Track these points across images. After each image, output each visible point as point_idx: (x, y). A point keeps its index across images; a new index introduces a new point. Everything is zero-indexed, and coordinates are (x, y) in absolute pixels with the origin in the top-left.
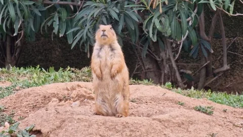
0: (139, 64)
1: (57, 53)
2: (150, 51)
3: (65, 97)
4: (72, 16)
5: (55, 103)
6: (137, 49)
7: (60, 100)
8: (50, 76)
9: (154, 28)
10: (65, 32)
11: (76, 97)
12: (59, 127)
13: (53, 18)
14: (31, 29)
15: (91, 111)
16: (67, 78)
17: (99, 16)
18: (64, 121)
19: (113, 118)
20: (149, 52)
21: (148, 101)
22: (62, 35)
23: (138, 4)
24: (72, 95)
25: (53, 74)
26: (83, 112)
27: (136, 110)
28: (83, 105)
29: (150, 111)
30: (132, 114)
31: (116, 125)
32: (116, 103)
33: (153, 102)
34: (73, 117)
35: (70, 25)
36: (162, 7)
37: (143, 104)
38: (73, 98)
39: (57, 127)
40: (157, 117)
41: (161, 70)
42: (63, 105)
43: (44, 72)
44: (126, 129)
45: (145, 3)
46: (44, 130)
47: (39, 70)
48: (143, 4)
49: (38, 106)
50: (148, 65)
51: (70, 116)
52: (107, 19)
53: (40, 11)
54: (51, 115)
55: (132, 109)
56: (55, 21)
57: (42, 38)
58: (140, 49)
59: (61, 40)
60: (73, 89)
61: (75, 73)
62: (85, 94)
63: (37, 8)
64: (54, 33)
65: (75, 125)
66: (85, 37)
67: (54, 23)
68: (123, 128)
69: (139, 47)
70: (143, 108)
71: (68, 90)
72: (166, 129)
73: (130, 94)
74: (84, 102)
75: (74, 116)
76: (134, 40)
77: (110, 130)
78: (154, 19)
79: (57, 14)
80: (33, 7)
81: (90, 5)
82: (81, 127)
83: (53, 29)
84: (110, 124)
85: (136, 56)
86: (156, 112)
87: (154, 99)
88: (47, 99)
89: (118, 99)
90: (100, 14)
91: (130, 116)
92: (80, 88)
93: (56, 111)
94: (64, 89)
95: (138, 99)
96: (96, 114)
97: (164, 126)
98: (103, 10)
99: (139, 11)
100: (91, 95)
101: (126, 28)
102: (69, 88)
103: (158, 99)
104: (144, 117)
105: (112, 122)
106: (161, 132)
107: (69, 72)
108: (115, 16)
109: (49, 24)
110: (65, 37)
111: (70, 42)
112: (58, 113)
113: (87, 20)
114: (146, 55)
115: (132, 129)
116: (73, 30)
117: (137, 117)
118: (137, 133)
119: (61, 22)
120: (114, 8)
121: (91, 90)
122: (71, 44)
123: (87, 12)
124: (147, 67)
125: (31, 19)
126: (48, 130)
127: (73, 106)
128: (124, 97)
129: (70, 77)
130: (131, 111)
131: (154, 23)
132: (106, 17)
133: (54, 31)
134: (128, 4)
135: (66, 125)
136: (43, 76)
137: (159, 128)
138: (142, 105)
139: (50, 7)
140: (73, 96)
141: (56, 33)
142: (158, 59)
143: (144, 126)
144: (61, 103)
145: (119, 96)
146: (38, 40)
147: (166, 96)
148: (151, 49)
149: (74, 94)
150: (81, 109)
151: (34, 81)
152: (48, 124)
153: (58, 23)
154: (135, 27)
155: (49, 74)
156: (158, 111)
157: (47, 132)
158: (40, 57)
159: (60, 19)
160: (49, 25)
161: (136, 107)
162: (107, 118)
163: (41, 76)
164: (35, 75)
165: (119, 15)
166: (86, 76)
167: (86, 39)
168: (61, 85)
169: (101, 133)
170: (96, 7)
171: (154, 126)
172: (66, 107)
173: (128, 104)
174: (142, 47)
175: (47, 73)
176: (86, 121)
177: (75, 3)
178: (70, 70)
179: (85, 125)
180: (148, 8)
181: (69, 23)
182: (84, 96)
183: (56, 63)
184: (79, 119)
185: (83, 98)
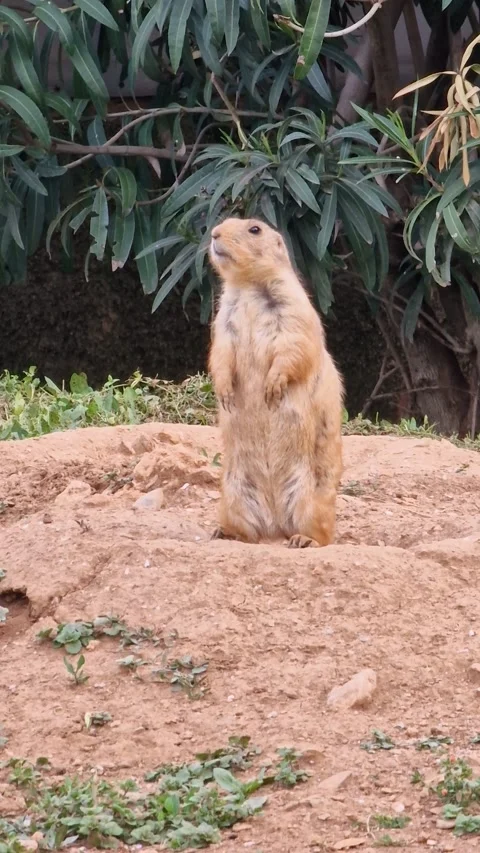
0: (392, 367)
1: (107, 327)
2: (430, 319)
3: (113, 477)
4: (157, 194)
5: (77, 497)
6: (384, 315)
7: (98, 487)
8: (71, 405)
9: (443, 239)
10: (132, 254)
11: (152, 475)
12: (89, 581)
13: (90, 201)
14: (13, 242)
15: (202, 526)
16: (130, 413)
17: (251, 195)
18: (106, 560)
19: (279, 550)
20: (428, 324)
21: (406, 492)
22: (121, 265)
23: (387, 155)
24: (139, 470)
25: (84, 397)
26: (174, 527)
27: (362, 522)
28: (174, 504)
29: (411, 525)
30: (349, 536)
31: (289, 575)
32: (291, 495)
33: (422, 496)
34: (137, 546)
35: (148, 227)
36: (471, 166)
37: (389, 504)
38: (140, 478)
39: (83, 581)
40: (433, 546)
41: (468, 387)
42: (103, 504)
43: (50, 392)
44: (324, 589)
45: (412, 152)
46: (37, 592)
47: (33, 386)
48: (405, 154)
49: (19, 506)
50: (424, 371)
51: (127, 542)
52: (277, 207)
53: (42, 179)
54: (63, 539)
55: (347, 517)
56: (95, 215)
57: (54, 275)
58: (395, 311)
59: (120, 282)
60: (144, 447)
61: (162, 394)
62: (182, 466)
63: (33, 167)
64: (94, 257)
65: (147, 572)
66: (200, 271)
67: (93, 220)
68: (313, 586)
69: (391, 308)
70: (387, 516)
71: (125, 451)
72: (466, 589)
73: (343, 469)
74: (182, 495)
75: (142, 543)
76: (372, 281)
77: (267, 591)
78: (440, 206)
79: (102, 191)
80: (17, 163)
81: (219, 158)
82: (164, 580)
83: (90, 241)
84: (270, 569)
85: (381, 339)
86: (432, 530)
87: (425, 485)
88: (50, 481)
89: (295, 481)
90: (253, 189)
91: (339, 542)
92: (168, 445)
93: (81, 524)
94: (111, 450)
95: (369, 483)
96: (222, 535)
97: (458, 576)
98: (263, 176)
99: (390, 179)
100: (203, 468)
101: (347, 239)
102: (129, 445)
103: (443, 483)
104: (389, 548)
105: (275, 562)
106: (445, 598)
107: (139, 391)
108: (304, 196)
109: (76, 224)
110: (131, 269)
111: (148, 288)
112: (87, 530)
113: (206, 209)
114: (416, 335)
115: (343, 587)
116: (157, 245)
117: (363, 548)
118: (363, 602)
119: (117, 218)
120: (304, 168)
121: (204, 451)
122: (154, 295)
123: (210, 182)
124: (418, 377)
125: (11, 208)
126: (50, 590)
127: (141, 508)
128: (318, 475)
129: (140, 406)
130: (342, 527)
131: (443, 221)
132: (274, 199)
133: (92, 250)
134: (352, 155)
135: (115, 574)
136: (46, 404)
137: (441, 585)
138: (381, 507)
139: (81, 165)
140: (142, 472)
141: (100, 257)
142: (457, 349)
143: (385, 577)
144: (97, 498)
145: (301, 473)
146: (39, 281)
147: (469, 472)
148: (432, 314)
149: (144, 465)
150: (167, 519)
151: (16, 423)
152: (51, 567)
153: (106, 223)
154: (375, 236)
155: (68, 396)
156: (438, 527)
157: (45, 596)
158: (45, 342)
159: (113, 206)
160: (76, 229)
161: (361, 511)
162: (258, 549)
163: (43, 406)
164: (19, 402)
165: (319, 193)
166: (199, 407)
167: (205, 279)
168: (103, 435)
169: (235, 601)
170: (241, 165)
171: (424, 578)
172: (116, 509)
173: (332, 502)
174: (403, 305)
175: (62, 394)
176: (185, 558)
177: (165, 153)
178: (141, 385)
179: (180, 574)
180: (423, 169)
181: (147, 221)
182: (180, 474)
183: (104, 360)
184: (158, 552)
185: (174, 481)
